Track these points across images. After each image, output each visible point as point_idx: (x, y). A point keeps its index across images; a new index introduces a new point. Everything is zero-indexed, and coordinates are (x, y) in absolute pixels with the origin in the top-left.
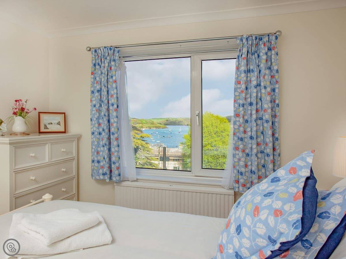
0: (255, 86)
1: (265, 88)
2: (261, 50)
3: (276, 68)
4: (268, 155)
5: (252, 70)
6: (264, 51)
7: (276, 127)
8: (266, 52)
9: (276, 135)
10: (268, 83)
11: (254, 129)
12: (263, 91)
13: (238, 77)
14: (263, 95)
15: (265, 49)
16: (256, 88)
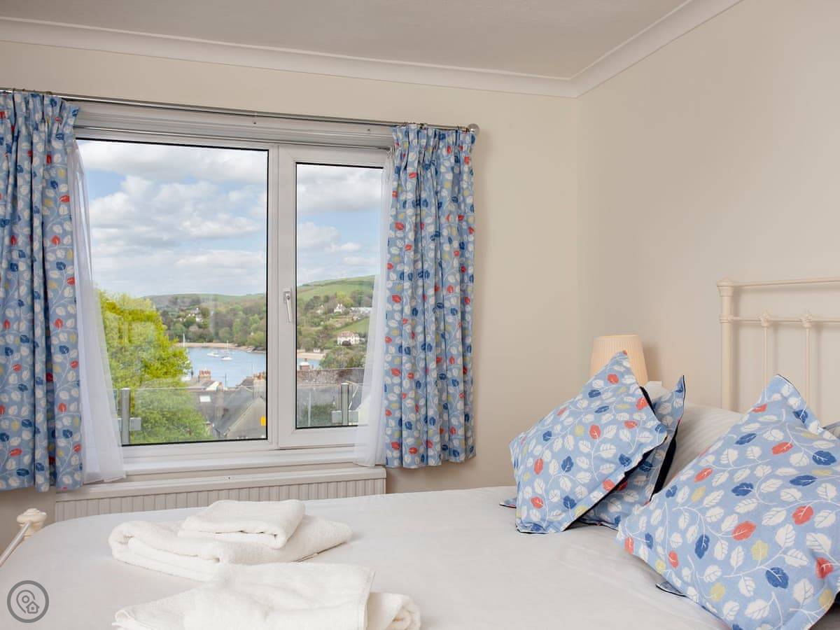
0: (432, 236)
1: (450, 241)
2: (442, 160)
3: (469, 201)
4: (455, 383)
5: (426, 201)
6: (447, 164)
7: (468, 322)
8: (453, 165)
9: (469, 341)
10: (455, 232)
11: (432, 328)
12: (446, 247)
13: (397, 213)
14: (446, 257)
15: (449, 159)
16: (433, 240)
